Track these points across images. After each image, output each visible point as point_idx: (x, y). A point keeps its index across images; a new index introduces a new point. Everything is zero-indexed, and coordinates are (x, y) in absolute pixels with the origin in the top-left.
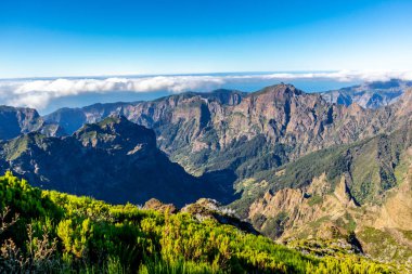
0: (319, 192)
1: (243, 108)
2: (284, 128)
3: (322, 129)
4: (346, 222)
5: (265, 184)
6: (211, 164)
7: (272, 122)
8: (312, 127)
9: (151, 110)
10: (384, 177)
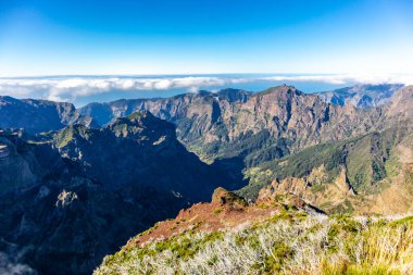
0: (318, 181)
1: (250, 106)
2: (286, 124)
3: (319, 126)
4: (346, 207)
5: (269, 173)
6: (221, 154)
7: (275, 119)
8: (310, 124)
9: (169, 106)
10: (376, 169)
